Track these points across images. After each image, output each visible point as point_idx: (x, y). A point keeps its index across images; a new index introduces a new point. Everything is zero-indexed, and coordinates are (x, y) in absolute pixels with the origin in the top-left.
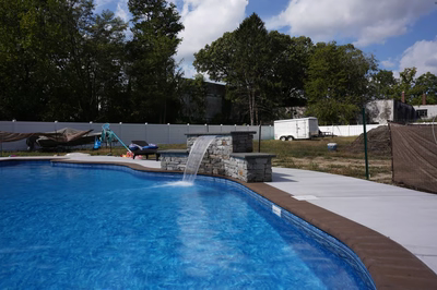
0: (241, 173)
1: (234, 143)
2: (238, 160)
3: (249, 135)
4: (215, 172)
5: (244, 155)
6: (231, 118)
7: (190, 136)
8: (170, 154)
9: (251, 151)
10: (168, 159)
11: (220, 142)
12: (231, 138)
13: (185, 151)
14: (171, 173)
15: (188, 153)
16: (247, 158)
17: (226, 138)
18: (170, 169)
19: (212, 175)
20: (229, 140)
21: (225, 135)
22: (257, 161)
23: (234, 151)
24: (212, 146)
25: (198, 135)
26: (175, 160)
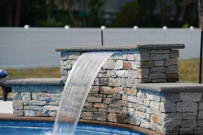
0: (155, 119)
1: (144, 65)
2: (150, 96)
3: (172, 50)
4: (112, 118)
5: (158, 86)
6: (157, 11)
7: (66, 52)
8: (29, 87)
9: (175, 79)
10: (26, 96)
11: (120, 64)
12: (138, 56)
13: (57, 80)
14: (33, 122)
15: (61, 85)
16: (165, 93)
17: (131, 57)
18: (29, 114)
19: (107, 125)
20: (136, 60)
21: (129, 51)
22: (183, 97)
23: (145, 80)
24: (105, 70)
25: (81, 52)
26: (38, 98)
